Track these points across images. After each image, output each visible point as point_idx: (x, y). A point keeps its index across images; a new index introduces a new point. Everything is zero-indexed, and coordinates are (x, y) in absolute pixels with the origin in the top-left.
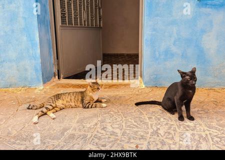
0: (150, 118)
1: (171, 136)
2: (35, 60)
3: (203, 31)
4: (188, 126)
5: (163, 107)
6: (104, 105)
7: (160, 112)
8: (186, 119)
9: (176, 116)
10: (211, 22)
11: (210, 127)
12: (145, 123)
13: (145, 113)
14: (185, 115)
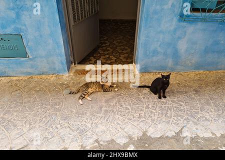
0: (144, 98)
1: (154, 108)
2: (61, 57)
3: (179, 38)
4: (163, 102)
5: (150, 90)
6: (116, 90)
7: (149, 93)
8: (162, 98)
9: (158, 95)
10: (185, 32)
11: (173, 102)
12: (142, 101)
13: (140, 94)
14: (162, 95)
